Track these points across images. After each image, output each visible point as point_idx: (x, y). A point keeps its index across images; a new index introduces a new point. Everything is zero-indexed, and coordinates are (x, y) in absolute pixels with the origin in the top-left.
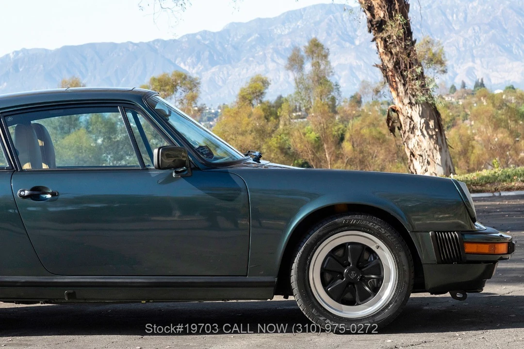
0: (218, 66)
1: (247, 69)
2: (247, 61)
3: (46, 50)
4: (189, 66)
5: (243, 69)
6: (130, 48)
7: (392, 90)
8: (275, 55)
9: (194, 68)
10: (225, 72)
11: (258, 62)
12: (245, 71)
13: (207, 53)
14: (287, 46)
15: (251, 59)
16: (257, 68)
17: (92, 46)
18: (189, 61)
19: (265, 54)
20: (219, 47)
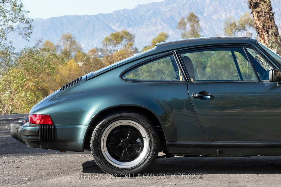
0: (132, 27)
1: (147, 29)
2: (147, 25)
3: (43, 19)
4: (117, 27)
5: (145, 29)
6: (86, 18)
7: (261, 39)
8: (162, 22)
9: (119, 29)
10: (136, 31)
11: (153, 26)
12: (146, 30)
13: (126, 21)
14: (168, 17)
15: (149, 24)
16: (152, 28)
17: (66, 17)
18: (117, 24)
19: (156, 21)
20: (132, 18)
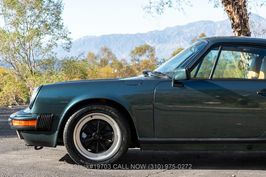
0: (161, 44)
1: (173, 45)
2: (173, 42)
3: (96, 36)
5: (171, 45)
6: (128, 36)
8: (184, 40)
10: (164, 46)
11: (177, 43)
12: (172, 46)
13: (157, 39)
14: (189, 37)
15: (174, 41)
17: (113, 35)
18: (150, 41)
19: (180, 40)
20: (162, 37)
